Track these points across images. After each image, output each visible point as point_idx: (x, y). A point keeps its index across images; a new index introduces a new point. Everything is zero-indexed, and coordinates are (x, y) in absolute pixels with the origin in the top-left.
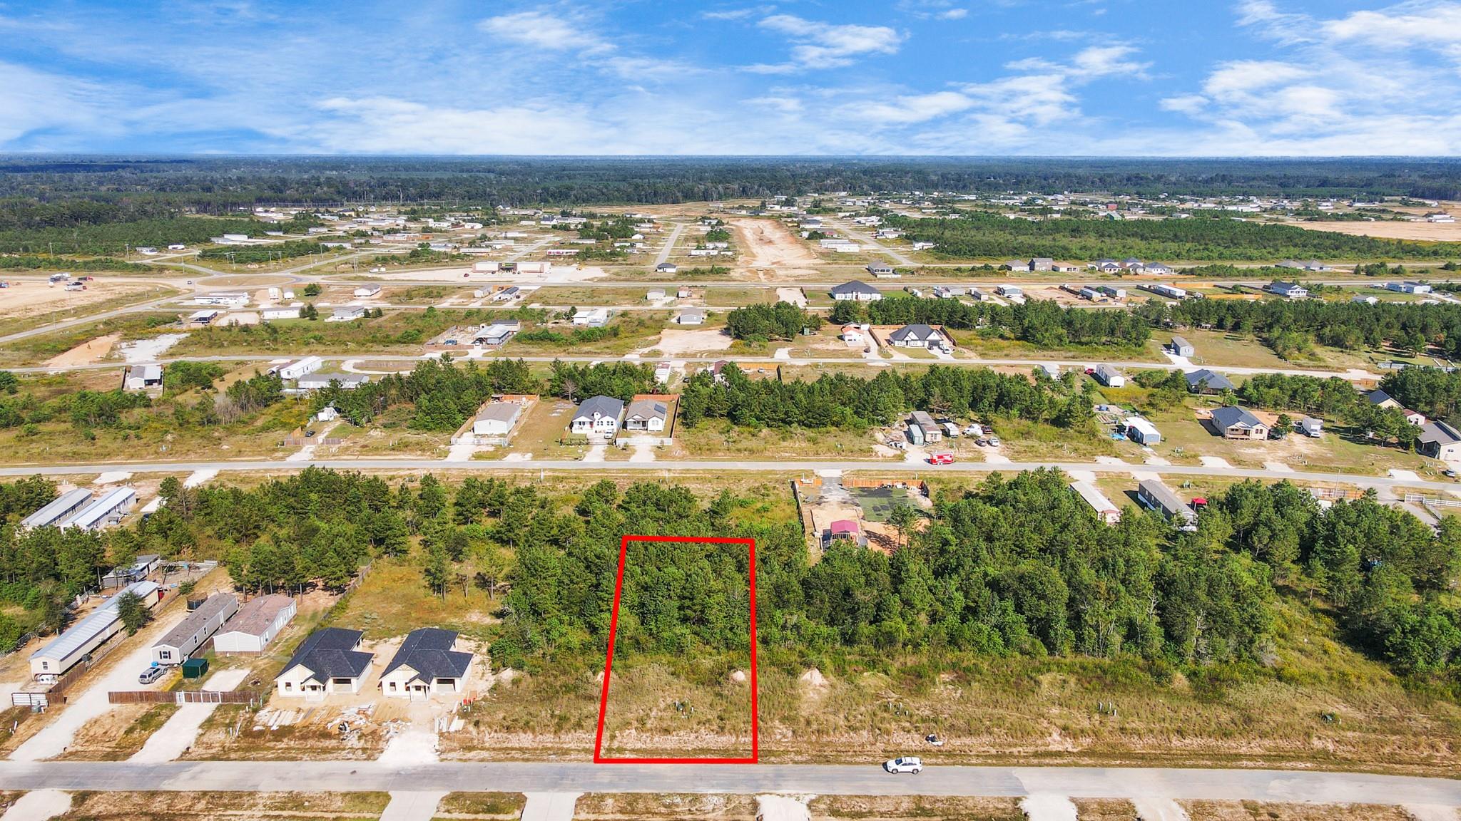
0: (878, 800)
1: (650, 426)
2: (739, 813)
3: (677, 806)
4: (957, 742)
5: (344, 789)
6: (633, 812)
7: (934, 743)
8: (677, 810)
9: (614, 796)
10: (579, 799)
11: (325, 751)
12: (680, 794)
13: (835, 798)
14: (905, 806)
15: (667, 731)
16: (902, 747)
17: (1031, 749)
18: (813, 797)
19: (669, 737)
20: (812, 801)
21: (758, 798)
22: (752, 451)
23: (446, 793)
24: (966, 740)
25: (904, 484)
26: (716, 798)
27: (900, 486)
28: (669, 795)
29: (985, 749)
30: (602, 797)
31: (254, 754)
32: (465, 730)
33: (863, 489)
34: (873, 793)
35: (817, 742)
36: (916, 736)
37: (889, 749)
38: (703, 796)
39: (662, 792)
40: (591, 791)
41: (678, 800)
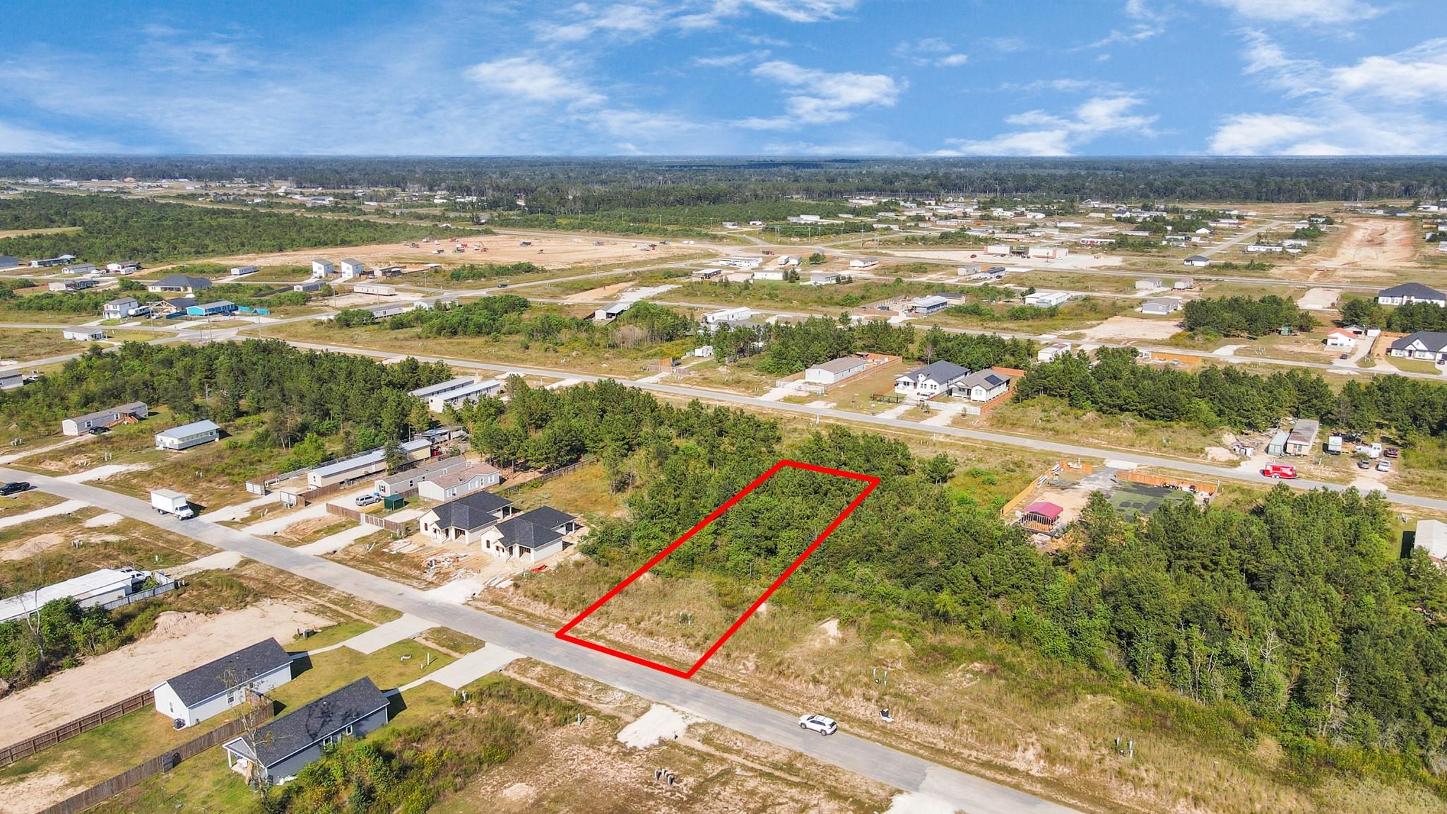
0: (759, 743)
1: (973, 396)
2: (626, 713)
3: (584, 688)
4: (910, 724)
5: (380, 603)
6: (547, 683)
7: (884, 718)
8: (581, 692)
9: (545, 666)
10: (518, 660)
11: (407, 577)
12: (595, 682)
13: (720, 729)
14: (781, 757)
15: (651, 634)
16: (848, 712)
17: (984, 757)
18: (701, 721)
19: (648, 639)
20: (697, 724)
21: (654, 706)
22: (1056, 432)
23: (437, 625)
24: (922, 726)
25: (1192, 487)
26: (620, 694)
27: (1186, 489)
28: (588, 680)
29: (935, 741)
30: (537, 664)
31: (365, 567)
32: (506, 590)
33: (1136, 485)
34: (762, 737)
35: (771, 682)
36: (873, 706)
37: (833, 709)
38: (613, 689)
39: (584, 675)
40: (535, 658)
41: (590, 686)
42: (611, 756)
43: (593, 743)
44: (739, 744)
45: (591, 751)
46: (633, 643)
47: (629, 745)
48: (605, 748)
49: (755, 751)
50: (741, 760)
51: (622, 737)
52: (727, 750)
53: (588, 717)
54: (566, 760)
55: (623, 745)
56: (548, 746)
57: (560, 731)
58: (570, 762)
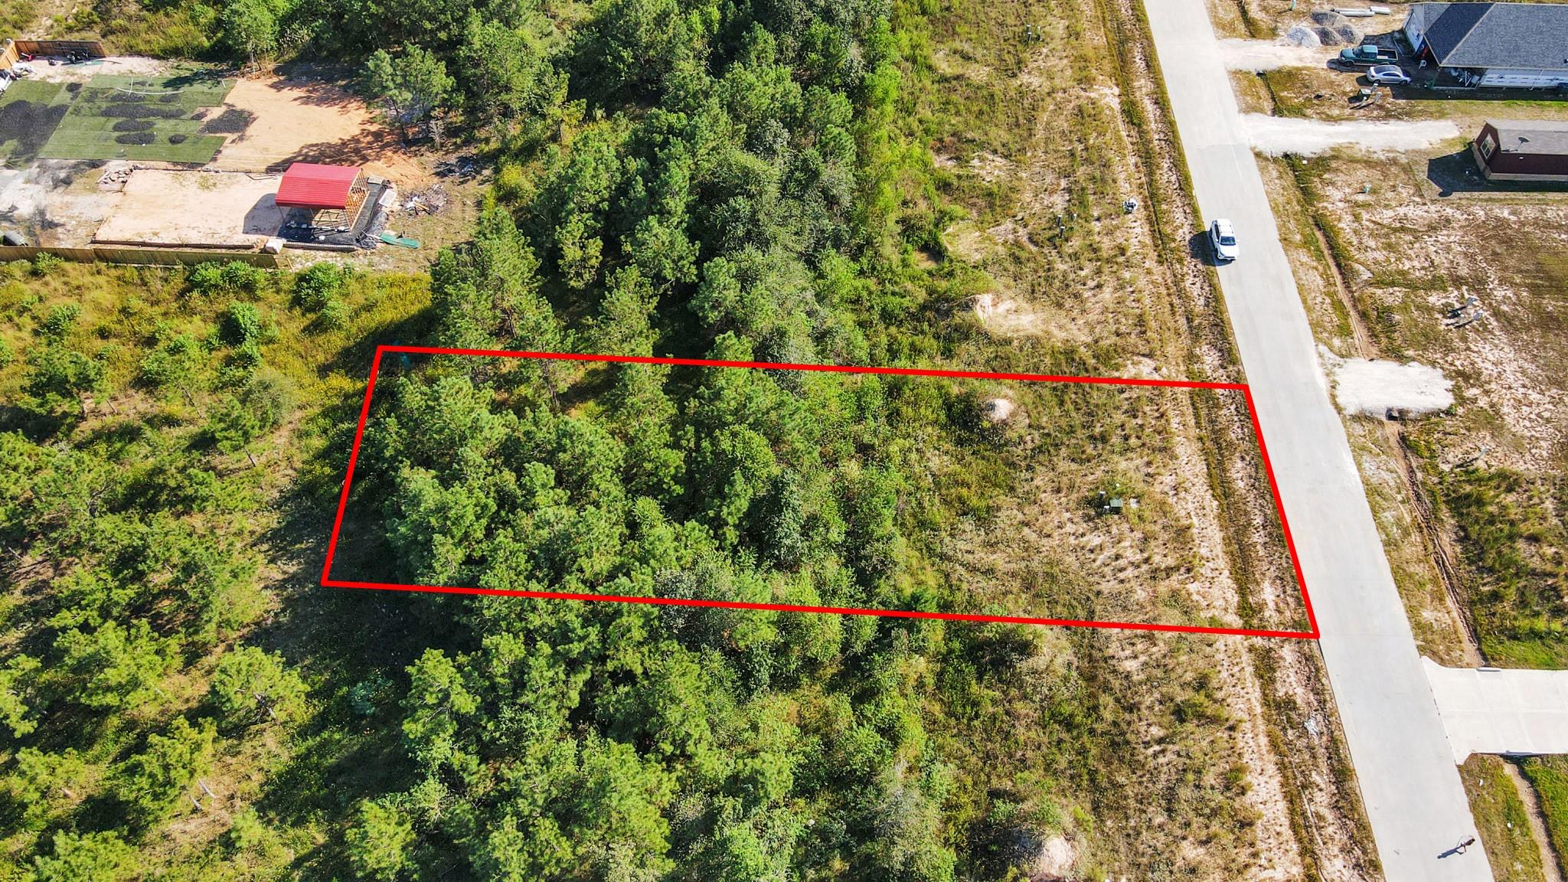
3: (1399, 521)
9: (1412, 611)
10: (1442, 662)
12: (1374, 512)
14: (1304, 256)
15: (1181, 534)
18: (1324, 348)
19: (1194, 531)
20: (1332, 352)
21: (1351, 410)
28: (1381, 527)
30: (1420, 628)
38: (1366, 482)
39: (1376, 540)
40: (1409, 642)
41: (1388, 516)
42: (1487, 387)
43: (1491, 420)
44: (1318, 300)
45: (1505, 410)
46: (1219, 550)
47: (1449, 384)
48: (1483, 402)
49: (1316, 280)
50: (1340, 287)
51: (1445, 400)
52: (1338, 305)
53: (1446, 468)
54: (1548, 421)
55: (1456, 391)
56: (1553, 457)
57: (1515, 468)
58: (1546, 415)
